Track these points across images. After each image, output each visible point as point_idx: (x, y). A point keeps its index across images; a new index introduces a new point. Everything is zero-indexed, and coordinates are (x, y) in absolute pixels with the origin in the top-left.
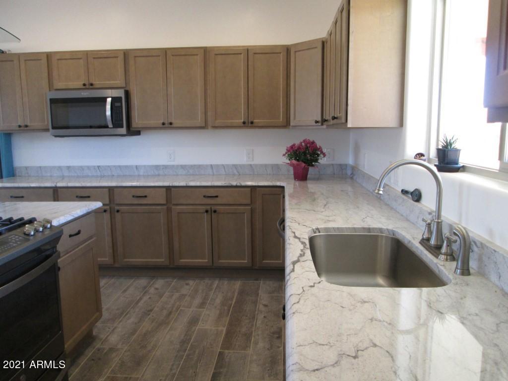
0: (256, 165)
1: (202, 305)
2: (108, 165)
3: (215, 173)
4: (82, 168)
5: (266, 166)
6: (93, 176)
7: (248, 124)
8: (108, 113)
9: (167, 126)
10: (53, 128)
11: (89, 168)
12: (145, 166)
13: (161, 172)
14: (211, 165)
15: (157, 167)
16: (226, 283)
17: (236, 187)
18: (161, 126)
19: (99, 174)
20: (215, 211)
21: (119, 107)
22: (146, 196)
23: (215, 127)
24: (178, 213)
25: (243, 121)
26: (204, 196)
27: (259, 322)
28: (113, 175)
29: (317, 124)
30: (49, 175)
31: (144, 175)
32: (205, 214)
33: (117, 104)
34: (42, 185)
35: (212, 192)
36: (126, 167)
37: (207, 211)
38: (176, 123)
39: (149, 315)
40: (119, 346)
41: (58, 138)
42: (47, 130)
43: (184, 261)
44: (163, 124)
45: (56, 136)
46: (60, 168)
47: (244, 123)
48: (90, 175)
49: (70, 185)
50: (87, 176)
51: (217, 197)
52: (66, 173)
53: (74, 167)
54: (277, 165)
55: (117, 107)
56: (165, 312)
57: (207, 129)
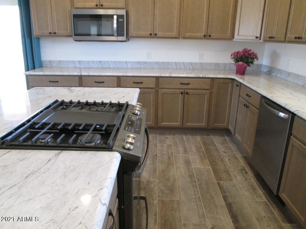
0: (205, 63)
1: (185, 151)
2: (106, 60)
3: (178, 68)
4: (88, 62)
5: (211, 64)
6: (96, 68)
7: (207, 37)
8: (115, 26)
9: (153, 36)
10: (75, 35)
11: (93, 62)
12: (131, 62)
13: (142, 66)
14: (176, 62)
15: (139, 63)
16: (190, 137)
17: (203, 78)
18: (149, 36)
19: (100, 66)
20: (187, 93)
21: (121, 22)
22: (142, 83)
23: (184, 38)
24: (163, 94)
25: (204, 34)
26: (181, 84)
27: (228, 163)
28: (110, 68)
29: (257, 39)
30: (66, 66)
31: (130, 68)
32: (180, 94)
33: (121, 20)
34: (72, 74)
35: (186, 81)
36: (119, 62)
37: (182, 93)
38: (159, 34)
39: (157, 158)
40: (152, 180)
41: (76, 42)
42: (71, 36)
43: (164, 124)
44: (151, 34)
45: (76, 41)
46: (73, 62)
47: (205, 36)
48: (94, 67)
49: (91, 74)
50: (92, 68)
51: (189, 84)
52: (78, 65)
53: (83, 62)
54: (218, 63)
55: (120, 22)
56: (166, 157)
57: (179, 39)
